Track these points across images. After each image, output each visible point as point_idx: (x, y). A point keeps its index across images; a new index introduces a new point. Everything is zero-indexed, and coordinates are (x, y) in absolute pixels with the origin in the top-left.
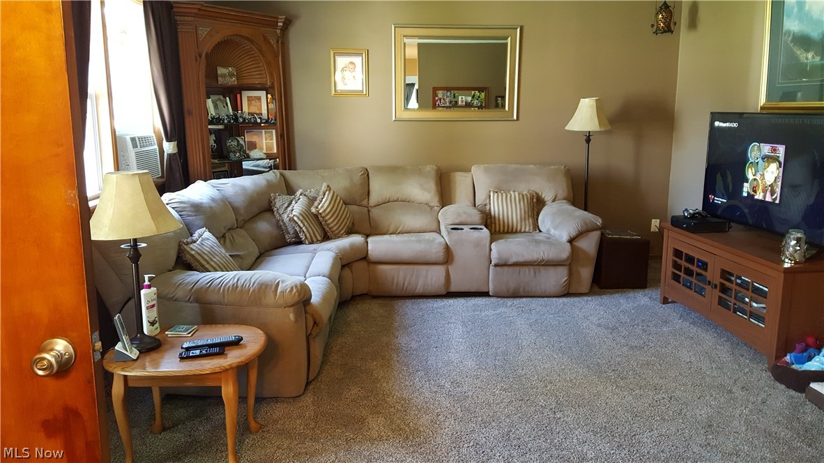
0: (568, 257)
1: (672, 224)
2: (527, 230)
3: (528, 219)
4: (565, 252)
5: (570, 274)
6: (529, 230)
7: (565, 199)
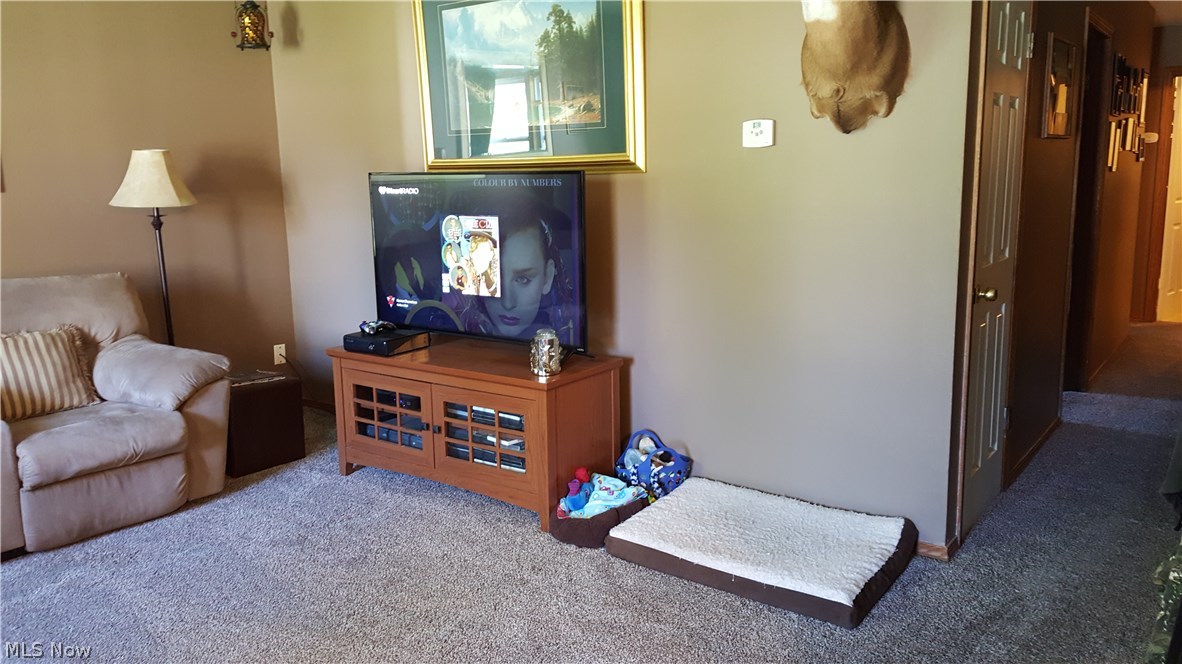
0: (183, 437)
1: (346, 349)
2: (76, 402)
3: (74, 382)
4: (174, 430)
5: (189, 466)
6: (81, 402)
7: (135, 333)
